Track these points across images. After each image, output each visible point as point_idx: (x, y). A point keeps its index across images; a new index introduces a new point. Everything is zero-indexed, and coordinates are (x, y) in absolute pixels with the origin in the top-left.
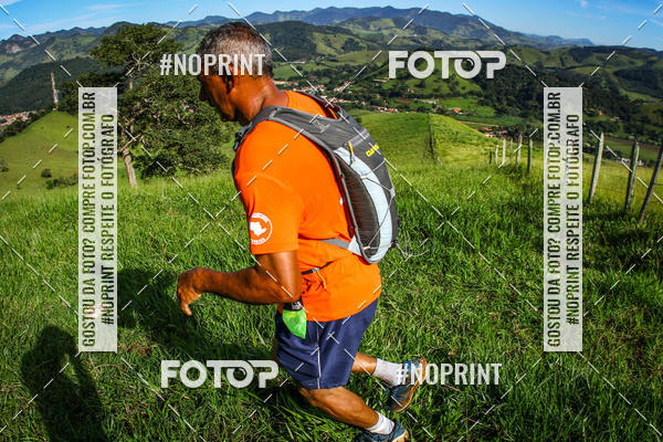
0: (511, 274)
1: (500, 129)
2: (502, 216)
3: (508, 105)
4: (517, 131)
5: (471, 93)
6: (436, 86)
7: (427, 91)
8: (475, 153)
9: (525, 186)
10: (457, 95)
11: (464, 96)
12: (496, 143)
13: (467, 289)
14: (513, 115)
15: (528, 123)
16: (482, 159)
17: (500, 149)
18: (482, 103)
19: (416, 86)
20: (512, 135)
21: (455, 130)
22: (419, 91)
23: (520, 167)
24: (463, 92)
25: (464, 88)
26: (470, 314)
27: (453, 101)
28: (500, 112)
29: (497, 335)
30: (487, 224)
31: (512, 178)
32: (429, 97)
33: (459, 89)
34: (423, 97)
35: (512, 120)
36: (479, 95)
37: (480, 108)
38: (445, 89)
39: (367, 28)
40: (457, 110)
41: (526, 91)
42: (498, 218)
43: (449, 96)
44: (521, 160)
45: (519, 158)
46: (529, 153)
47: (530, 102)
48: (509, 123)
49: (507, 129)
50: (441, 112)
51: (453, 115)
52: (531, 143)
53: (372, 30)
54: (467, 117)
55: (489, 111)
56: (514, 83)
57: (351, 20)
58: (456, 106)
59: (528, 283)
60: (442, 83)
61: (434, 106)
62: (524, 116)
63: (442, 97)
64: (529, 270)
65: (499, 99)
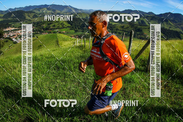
0: (83, 76)
1: (76, 36)
2: (79, 60)
3: (78, 29)
4: (81, 36)
5: (68, 27)
6: (58, 26)
7: (56, 27)
8: (70, 43)
9: (84, 51)
10: (64, 27)
11: (66, 28)
12: (75, 40)
13: (72, 82)
14: (80, 32)
15: (84, 33)
16: (72, 44)
17: (77, 41)
18: (71, 29)
19: (53, 26)
20: (79, 37)
21: (64, 37)
22: (54, 27)
23: (82, 46)
24: (65, 27)
25: (66, 26)
26: (74, 89)
27: (63, 30)
28: (76, 31)
29: (83, 94)
30: (75, 63)
31: (80, 49)
32: (56, 29)
33: (64, 26)
34: (55, 29)
35: (79, 33)
36: (70, 27)
37: (71, 31)
38: (61, 26)
39: (39, 11)
40: (64, 32)
41: (83, 25)
42: (77, 61)
43: (62, 28)
44: (83, 44)
45: (82, 43)
46: (85, 41)
47: (84, 28)
48: (79, 34)
49: (78, 36)
50: (60, 33)
51: (63, 33)
52: (85, 39)
53: (41, 11)
54: (67, 33)
55: (73, 31)
56: (80, 23)
57: (35, 9)
58: (64, 31)
59: (89, 78)
60: (60, 25)
61: (58, 31)
62: (83, 32)
63: (60, 28)
64: (88, 74)
65: (76, 28)
